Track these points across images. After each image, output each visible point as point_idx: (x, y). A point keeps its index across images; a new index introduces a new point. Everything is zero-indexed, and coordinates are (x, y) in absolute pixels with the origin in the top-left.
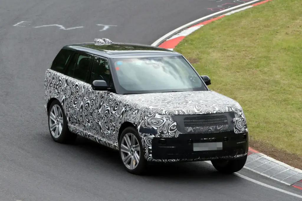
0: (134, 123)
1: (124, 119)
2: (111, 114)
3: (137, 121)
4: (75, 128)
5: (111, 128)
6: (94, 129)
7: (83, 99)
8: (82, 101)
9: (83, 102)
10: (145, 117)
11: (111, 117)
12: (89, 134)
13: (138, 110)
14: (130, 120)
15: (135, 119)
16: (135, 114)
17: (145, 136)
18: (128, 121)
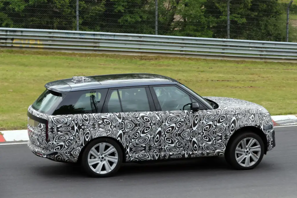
0: (256, 125)
1: (240, 126)
2: (214, 127)
3: (258, 122)
4: (143, 155)
5: (214, 139)
6: (181, 147)
7: (160, 126)
8: (159, 127)
9: (161, 128)
10: (263, 118)
11: (214, 129)
12: (171, 153)
13: (254, 115)
14: (248, 124)
15: (255, 122)
16: (253, 118)
17: (269, 132)
18: (246, 126)
